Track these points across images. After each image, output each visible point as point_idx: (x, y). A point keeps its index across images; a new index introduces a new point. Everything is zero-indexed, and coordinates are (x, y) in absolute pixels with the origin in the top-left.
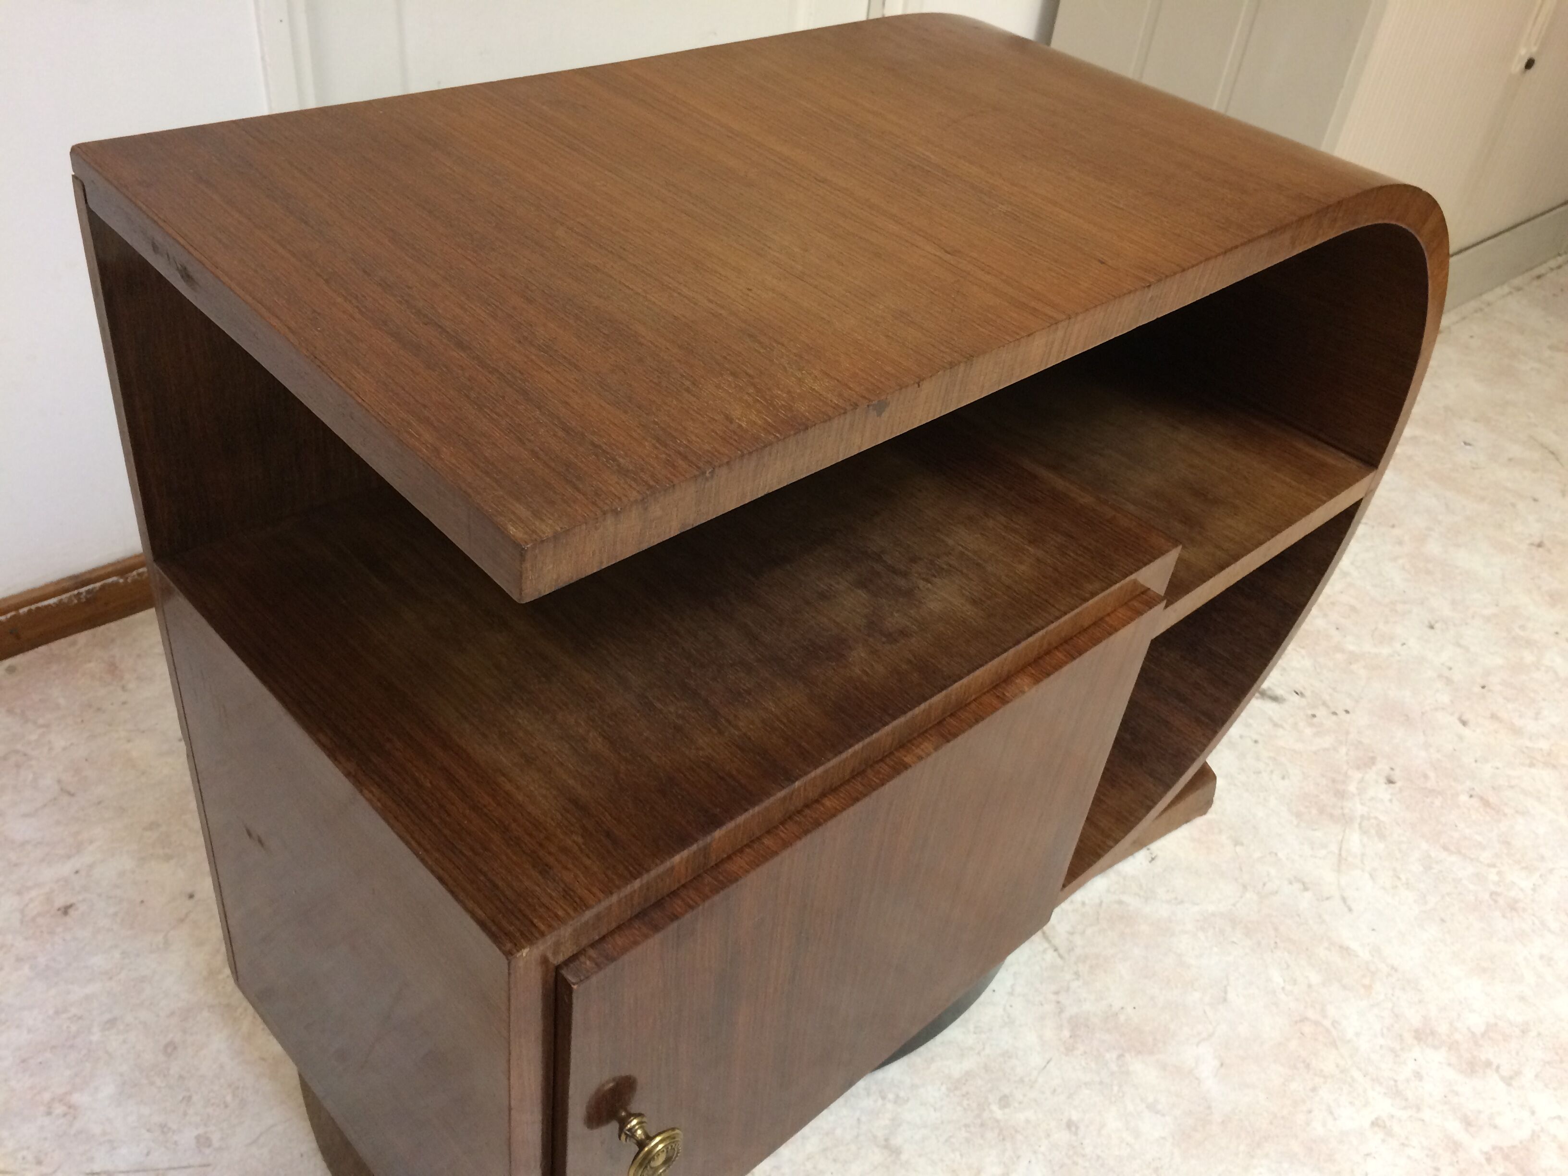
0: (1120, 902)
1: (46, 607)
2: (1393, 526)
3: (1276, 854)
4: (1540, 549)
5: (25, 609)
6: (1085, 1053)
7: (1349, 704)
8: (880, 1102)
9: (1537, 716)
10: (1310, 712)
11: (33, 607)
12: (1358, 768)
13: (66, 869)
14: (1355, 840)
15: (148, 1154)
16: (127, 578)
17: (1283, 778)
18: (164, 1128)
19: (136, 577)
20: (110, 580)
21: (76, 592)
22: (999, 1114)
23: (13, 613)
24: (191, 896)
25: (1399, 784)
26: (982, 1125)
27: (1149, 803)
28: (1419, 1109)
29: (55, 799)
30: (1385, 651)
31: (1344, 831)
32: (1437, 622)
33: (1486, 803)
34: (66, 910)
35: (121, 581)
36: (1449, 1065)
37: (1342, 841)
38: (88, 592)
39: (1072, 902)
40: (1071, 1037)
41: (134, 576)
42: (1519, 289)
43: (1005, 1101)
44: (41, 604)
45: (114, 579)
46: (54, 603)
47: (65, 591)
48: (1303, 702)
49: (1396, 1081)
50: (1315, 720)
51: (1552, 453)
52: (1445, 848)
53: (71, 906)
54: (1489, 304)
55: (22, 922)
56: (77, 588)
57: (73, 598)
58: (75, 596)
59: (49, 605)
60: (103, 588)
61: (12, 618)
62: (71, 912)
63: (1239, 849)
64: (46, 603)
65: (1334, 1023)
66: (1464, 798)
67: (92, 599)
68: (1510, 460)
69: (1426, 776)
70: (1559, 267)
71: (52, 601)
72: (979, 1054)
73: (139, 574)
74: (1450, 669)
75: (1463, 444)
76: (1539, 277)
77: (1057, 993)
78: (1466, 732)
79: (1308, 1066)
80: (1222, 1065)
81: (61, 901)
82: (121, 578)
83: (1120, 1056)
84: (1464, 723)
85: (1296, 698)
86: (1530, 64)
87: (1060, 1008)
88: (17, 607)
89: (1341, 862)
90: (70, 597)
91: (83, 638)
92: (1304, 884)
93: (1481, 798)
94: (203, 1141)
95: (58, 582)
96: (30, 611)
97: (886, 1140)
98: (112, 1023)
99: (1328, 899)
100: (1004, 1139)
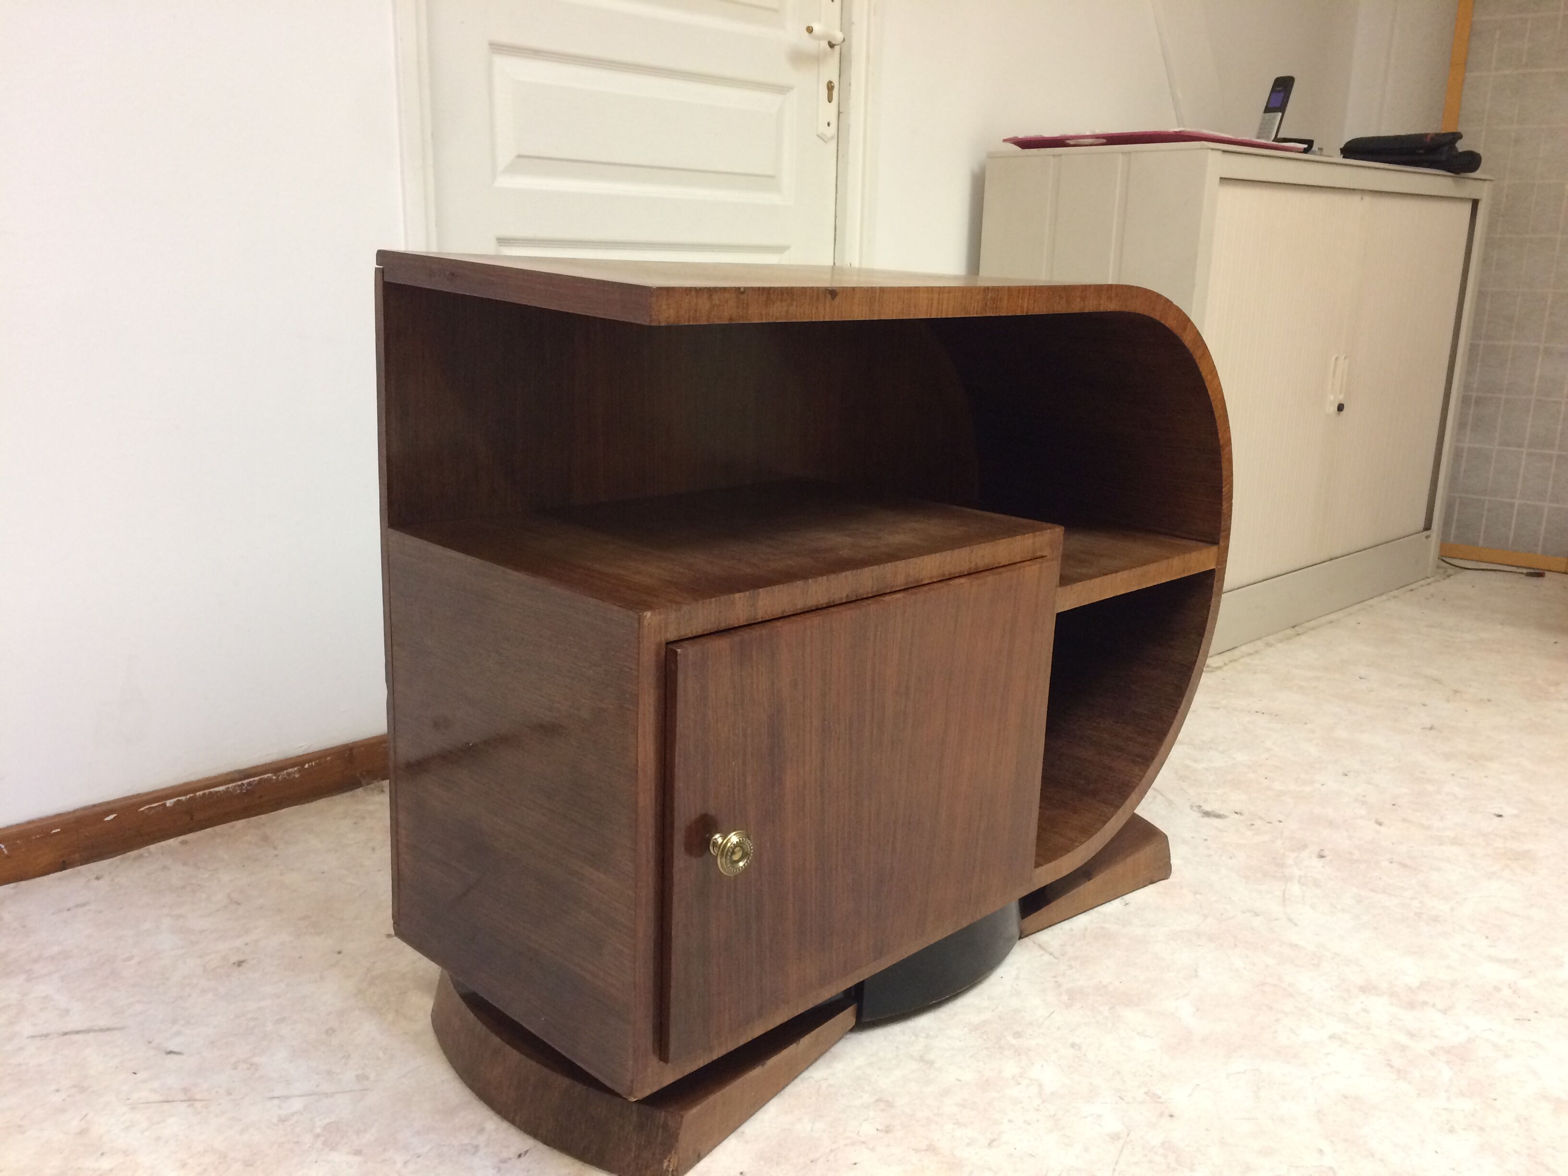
0: (1102, 928)
1: (217, 792)
2: (1306, 724)
3: (1230, 898)
4: (1432, 731)
5: (201, 793)
6: (1082, 1007)
7: (1281, 817)
8: (913, 1038)
9: (1442, 819)
10: (1249, 823)
11: (207, 791)
12: (1293, 851)
13: (239, 943)
14: (1295, 889)
15: (318, 1086)
16: (279, 776)
17: (1231, 858)
18: (329, 1072)
19: (286, 776)
20: (266, 776)
21: (240, 783)
22: (1013, 1041)
23: (192, 795)
24: (339, 953)
25: (1328, 858)
26: (1000, 1047)
27: (1105, 819)
28: (1368, 1028)
29: (226, 907)
30: (1308, 789)
31: (1286, 884)
32: (1349, 772)
33: (1405, 866)
34: (240, 964)
35: (274, 778)
36: (1392, 1004)
37: (1285, 890)
38: (249, 784)
39: (1062, 929)
40: (1069, 999)
41: (284, 775)
42: (1395, 597)
43: (1018, 1035)
44: (212, 790)
45: (270, 775)
46: (222, 790)
47: (233, 781)
48: (1242, 818)
49: (1347, 1014)
50: (1253, 827)
51: (1436, 680)
52: (1372, 890)
53: (243, 962)
54: (1371, 606)
55: (204, 971)
56: (241, 779)
57: (237, 788)
58: (239, 786)
59: (219, 791)
60: (260, 781)
61: (190, 798)
62: (244, 965)
63: (1198, 896)
64: (217, 789)
65: (1290, 985)
66: (1385, 864)
67: (250, 792)
68: (1400, 685)
69: (1351, 853)
70: (1429, 584)
71: (221, 788)
72: (993, 1011)
73: (289, 774)
74: (1365, 796)
75: (1358, 678)
76: (1412, 590)
77: (1055, 977)
78: (1382, 829)
79: (1271, 1008)
80: (1198, 1010)
81: (235, 959)
82: (274, 775)
83: (1111, 1008)
84: (1380, 824)
85: (1236, 816)
86: (1341, 408)
87: (1058, 985)
88: (194, 791)
89: (1284, 900)
90: (236, 786)
91: (240, 824)
92: (1255, 913)
93: (1400, 863)
94: (359, 1078)
95: (227, 774)
96: (204, 794)
97: (921, 1057)
98: (282, 1020)
99: (1276, 920)
100: (1019, 1055)
